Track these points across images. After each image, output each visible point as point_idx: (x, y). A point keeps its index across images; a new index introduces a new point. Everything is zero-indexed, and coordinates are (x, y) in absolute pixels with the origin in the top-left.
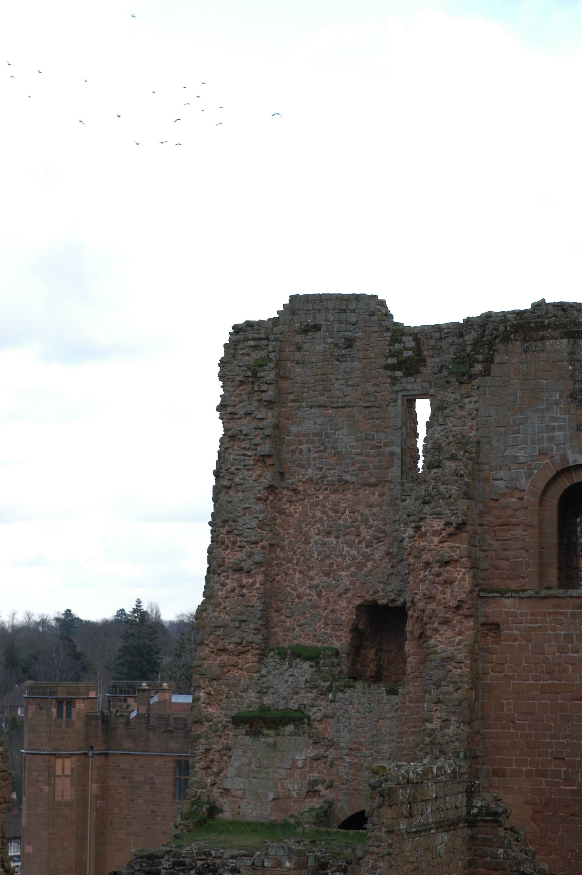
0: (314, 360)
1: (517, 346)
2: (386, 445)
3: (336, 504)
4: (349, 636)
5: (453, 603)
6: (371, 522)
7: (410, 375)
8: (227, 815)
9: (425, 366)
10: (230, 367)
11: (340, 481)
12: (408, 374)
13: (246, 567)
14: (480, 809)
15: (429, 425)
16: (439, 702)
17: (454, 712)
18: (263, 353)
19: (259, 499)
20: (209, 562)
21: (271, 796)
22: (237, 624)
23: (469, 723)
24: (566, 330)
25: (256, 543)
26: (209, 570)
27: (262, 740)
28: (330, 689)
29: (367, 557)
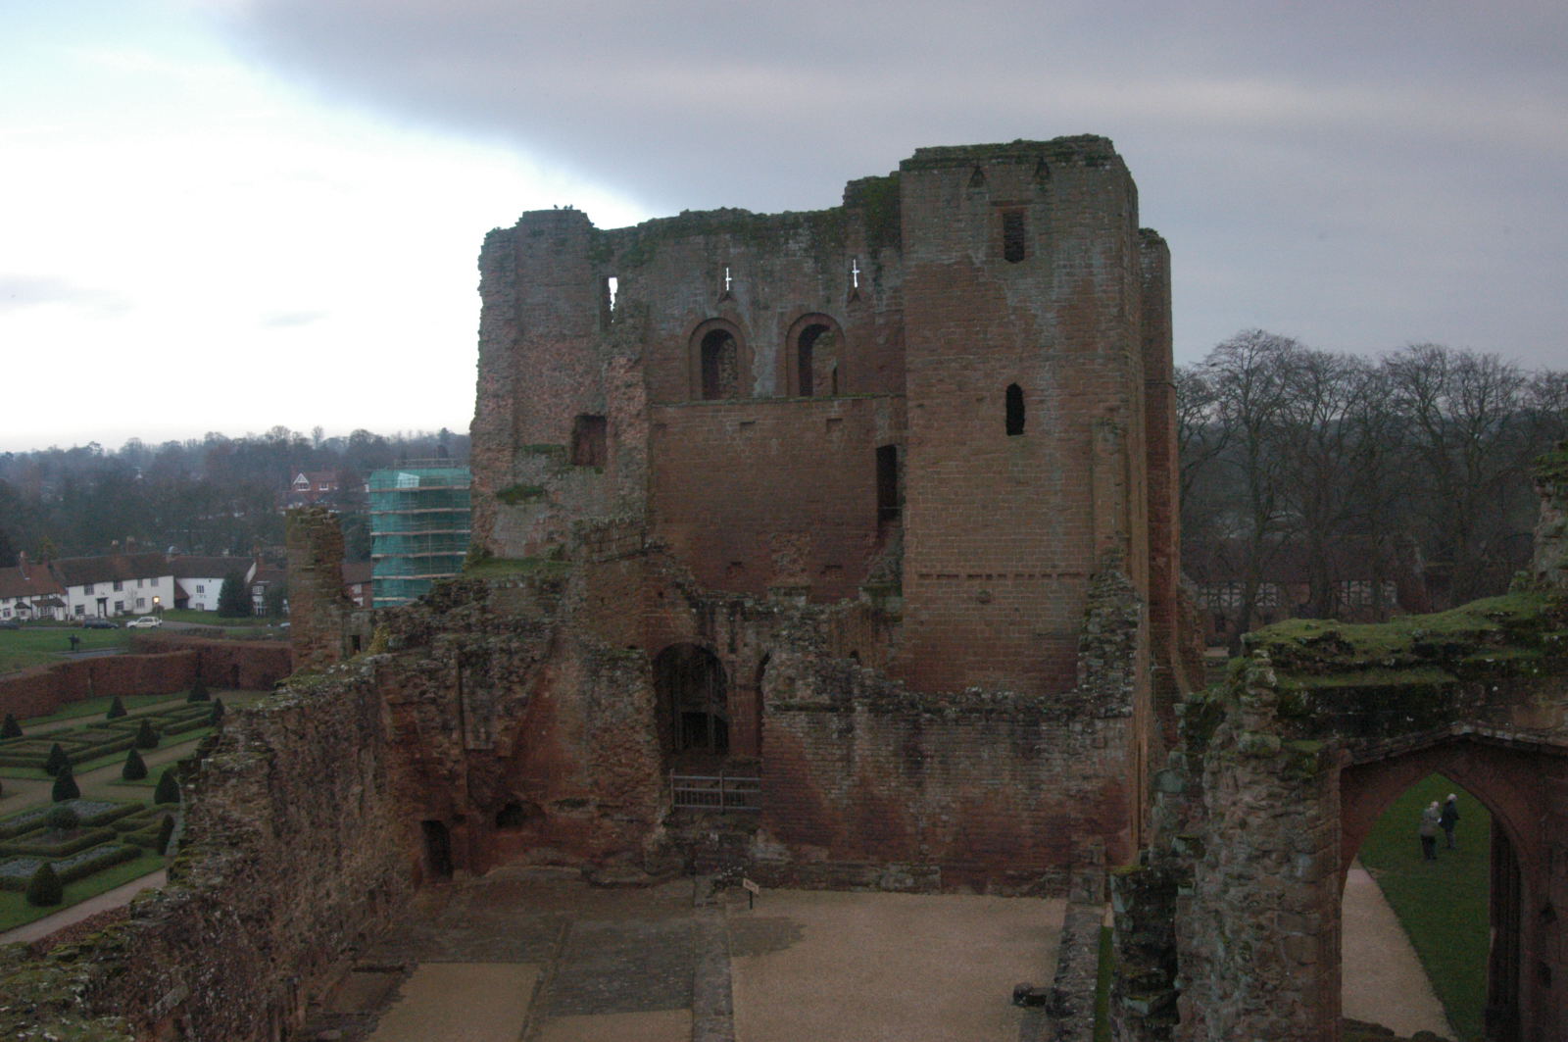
0: (540, 254)
1: (671, 241)
2: (590, 309)
3: (559, 350)
4: (571, 436)
5: (635, 412)
6: (582, 361)
7: (604, 262)
8: (496, 555)
9: (613, 256)
10: (485, 261)
11: (560, 334)
12: (602, 262)
13: (500, 394)
14: (650, 544)
15: (616, 295)
16: (627, 477)
17: (638, 483)
18: (507, 251)
19: (508, 348)
20: (478, 391)
21: (524, 542)
22: (497, 431)
23: (648, 490)
24: (702, 230)
25: (507, 378)
26: (478, 397)
27: (517, 506)
28: (558, 472)
29: (581, 384)
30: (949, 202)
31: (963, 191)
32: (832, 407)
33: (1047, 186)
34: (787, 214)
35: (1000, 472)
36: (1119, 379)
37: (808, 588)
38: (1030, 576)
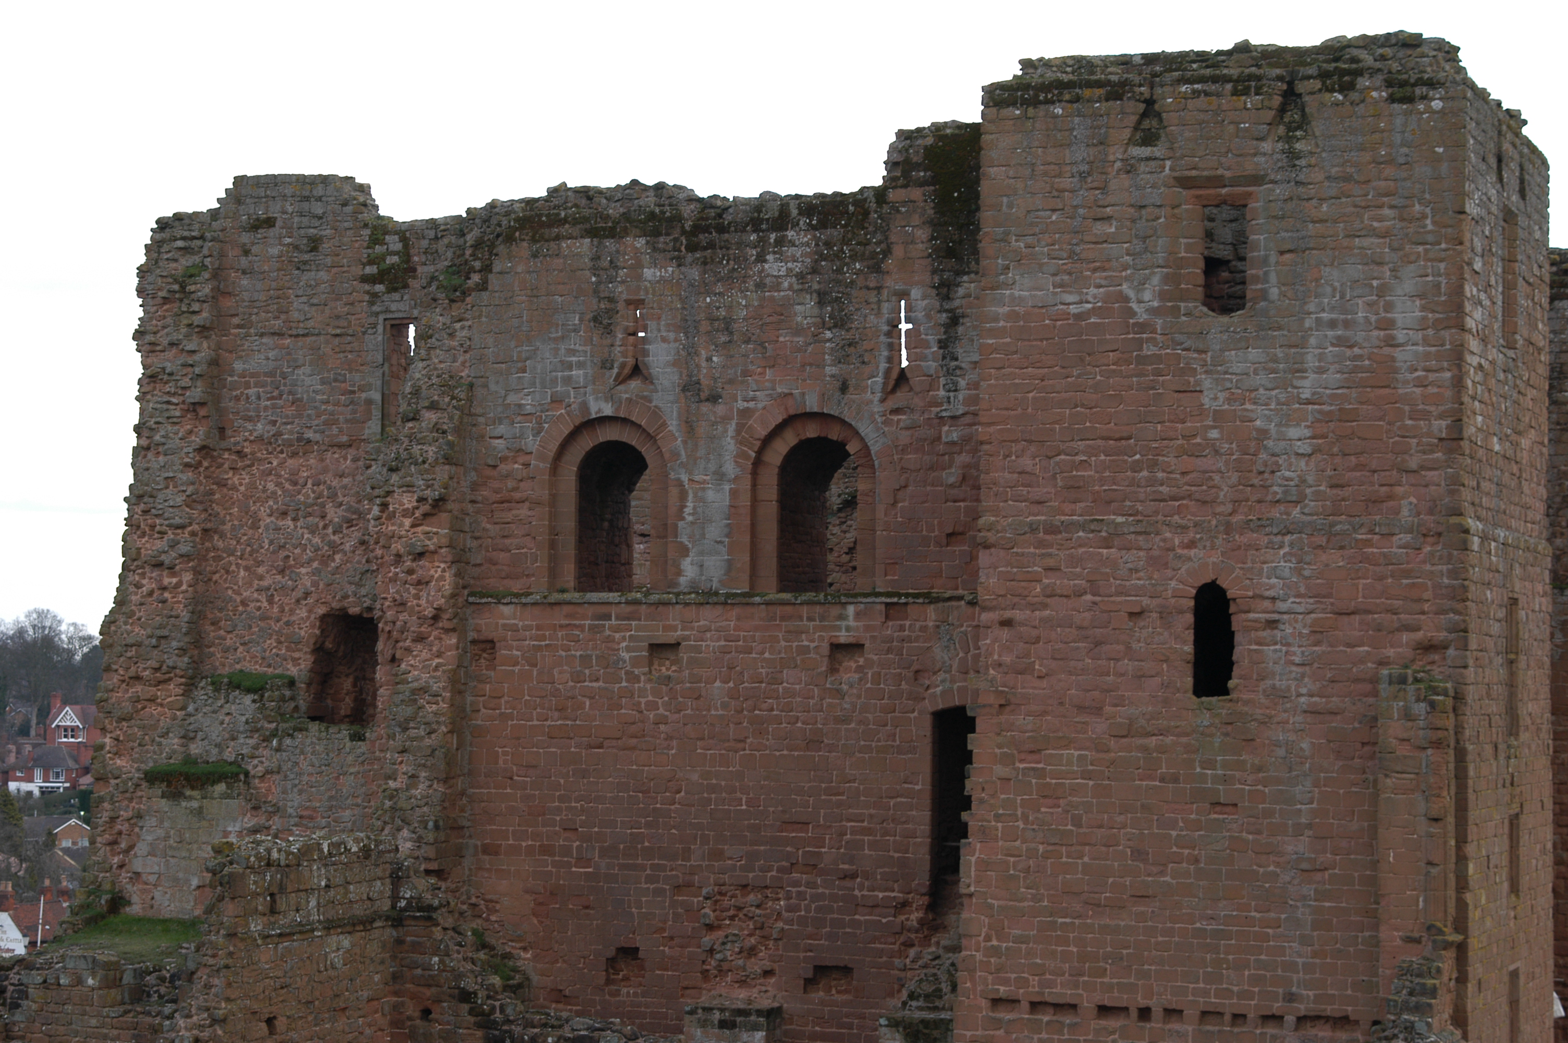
0: (266, 268)
1: (524, 248)
2: (362, 389)
3: (294, 473)
4: (310, 658)
5: (429, 612)
6: (341, 499)
7: (395, 290)
8: (136, 909)
9: (414, 278)
10: (150, 278)
11: (299, 440)
12: (392, 289)
13: (167, 562)
14: (409, 901)
16: (403, 751)
17: (424, 765)
18: (197, 259)
19: (187, 465)
20: (125, 552)
21: (194, 882)
22: (154, 641)
23: (445, 781)
24: (588, 226)
25: (182, 527)
26: (124, 567)
27: (184, 804)
28: (274, 734)
29: (334, 547)
30: (1083, 176)
31: (1116, 153)
32: (841, 617)
33: (1298, 146)
34: (767, 198)
35: (1175, 779)
36: (1446, 581)
37: (773, 1015)
38: (1236, 1016)
